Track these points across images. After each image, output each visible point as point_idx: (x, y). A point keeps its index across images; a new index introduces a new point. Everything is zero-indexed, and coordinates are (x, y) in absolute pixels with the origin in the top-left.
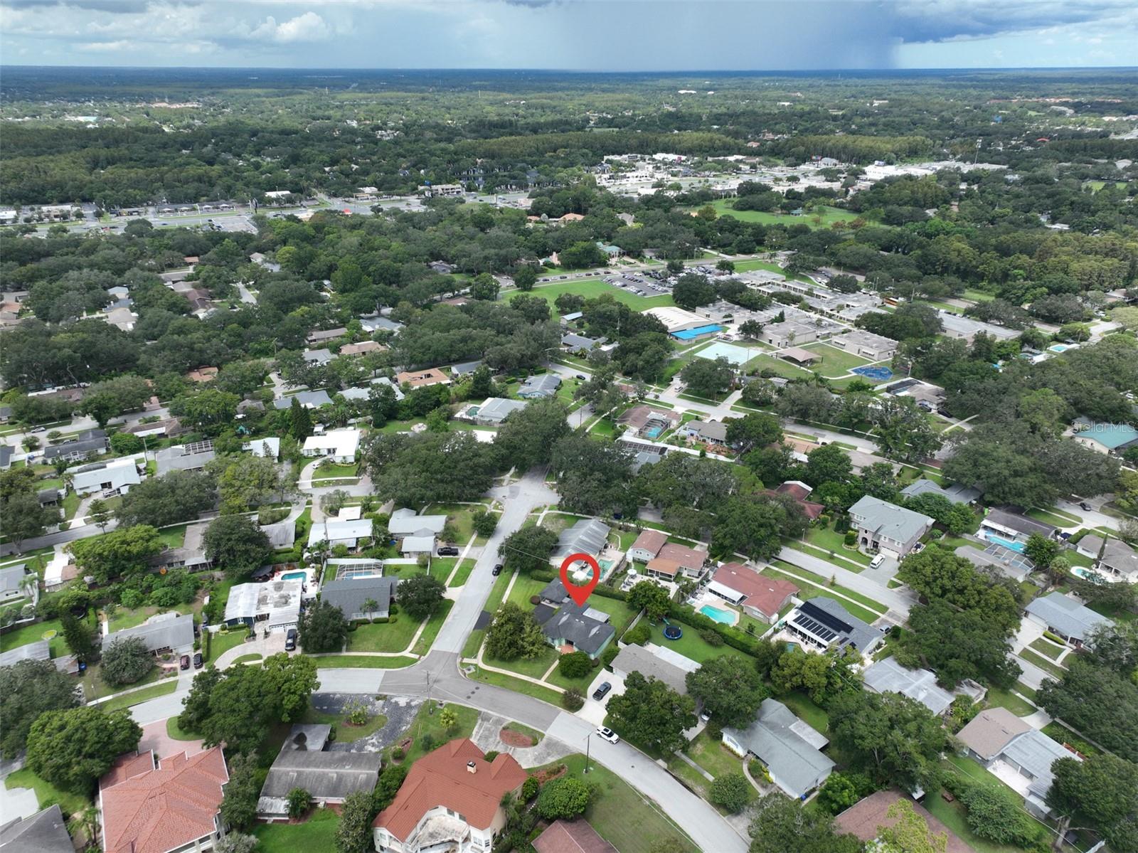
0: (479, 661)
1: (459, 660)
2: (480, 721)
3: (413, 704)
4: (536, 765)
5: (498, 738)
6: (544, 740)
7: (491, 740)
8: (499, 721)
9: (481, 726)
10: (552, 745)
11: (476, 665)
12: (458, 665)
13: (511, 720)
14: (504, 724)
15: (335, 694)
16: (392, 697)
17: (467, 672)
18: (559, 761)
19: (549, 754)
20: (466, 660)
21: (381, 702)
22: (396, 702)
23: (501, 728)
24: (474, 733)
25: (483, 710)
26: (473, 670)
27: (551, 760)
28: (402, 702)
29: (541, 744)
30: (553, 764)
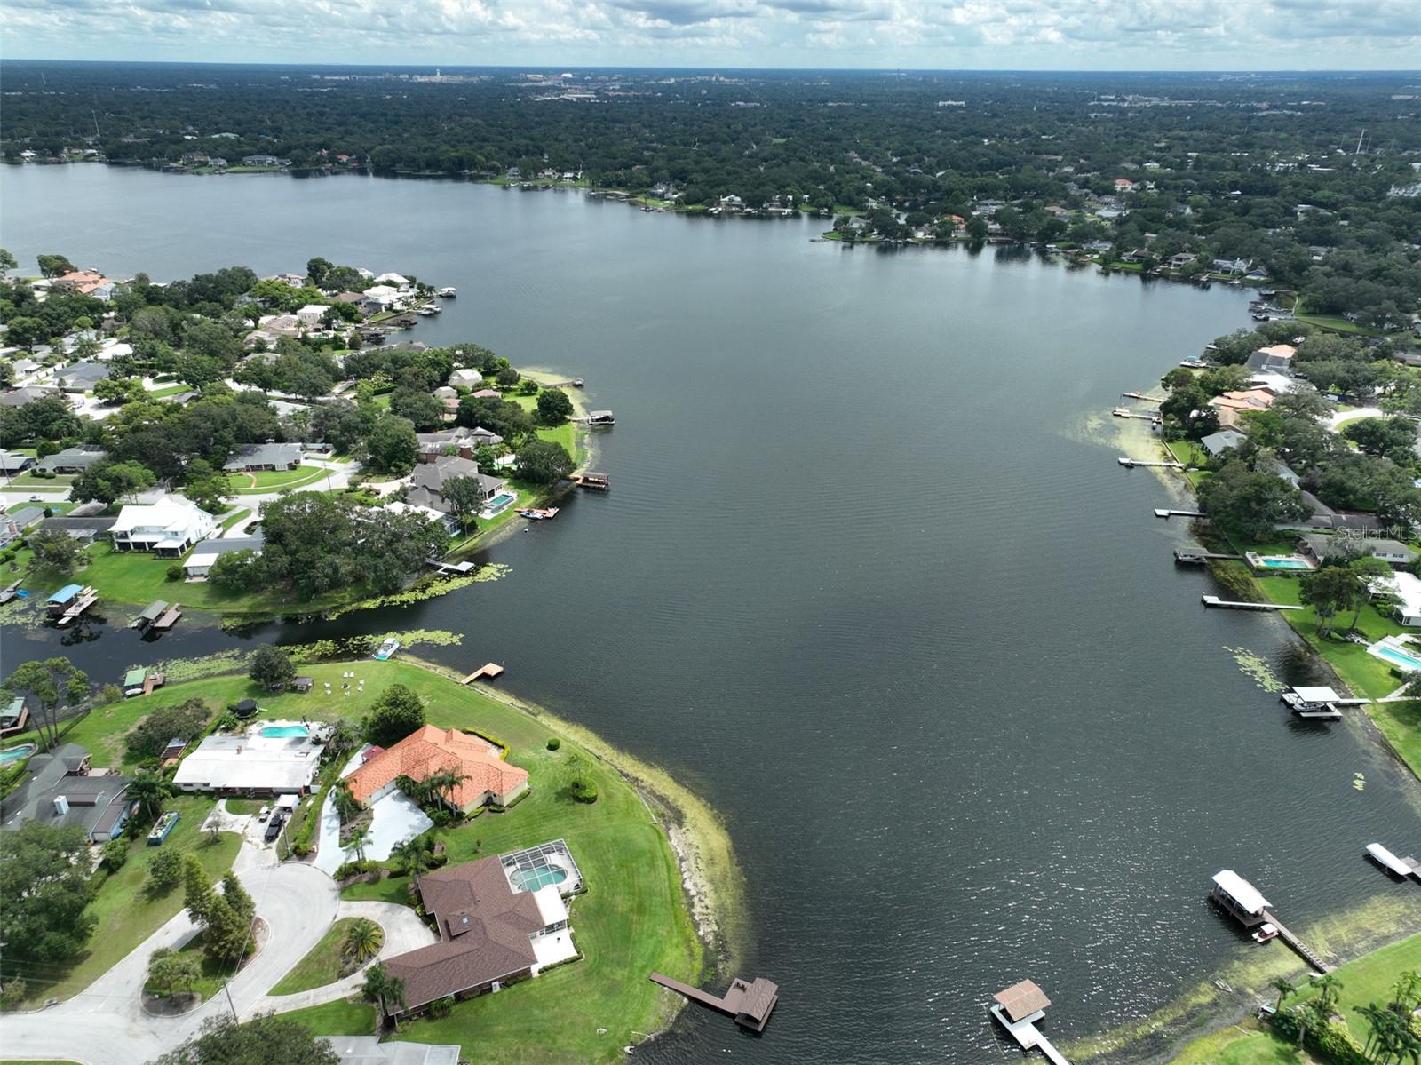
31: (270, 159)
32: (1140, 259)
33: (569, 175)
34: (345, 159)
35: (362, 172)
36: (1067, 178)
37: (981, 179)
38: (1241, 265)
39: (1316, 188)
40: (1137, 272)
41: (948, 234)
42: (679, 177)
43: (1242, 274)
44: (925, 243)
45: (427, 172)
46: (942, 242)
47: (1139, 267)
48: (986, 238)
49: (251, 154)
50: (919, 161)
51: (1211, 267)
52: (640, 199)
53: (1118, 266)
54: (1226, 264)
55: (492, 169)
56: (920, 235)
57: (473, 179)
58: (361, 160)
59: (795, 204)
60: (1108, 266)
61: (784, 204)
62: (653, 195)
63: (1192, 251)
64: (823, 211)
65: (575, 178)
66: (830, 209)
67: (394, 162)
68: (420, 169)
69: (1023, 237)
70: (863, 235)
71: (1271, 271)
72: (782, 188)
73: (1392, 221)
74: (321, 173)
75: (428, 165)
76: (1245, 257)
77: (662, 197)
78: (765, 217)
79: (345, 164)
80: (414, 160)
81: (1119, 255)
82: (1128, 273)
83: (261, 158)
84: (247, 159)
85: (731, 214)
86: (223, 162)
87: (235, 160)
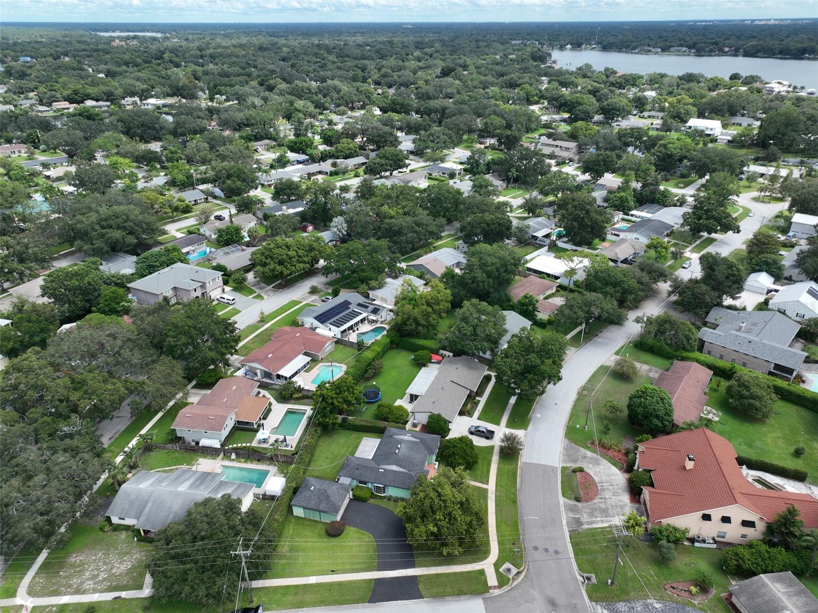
0: (487, 565)
1: (497, 592)
2: (585, 527)
4: (603, 461)
5: (596, 501)
7: (603, 506)
8: (572, 509)
9: (592, 523)
10: (570, 458)
11: (497, 565)
12: (506, 588)
13: (562, 500)
14: (572, 502)
17: (514, 571)
18: (587, 448)
19: (585, 457)
23: (579, 504)
25: (566, 530)
26: (506, 566)
27: (589, 454)
29: (576, 466)
31: (684, 49)
34: (727, 49)
49: (673, 46)
58: (737, 49)
67: (758, 51)
74: (710, 55)
75: (781, 52)
79: (727, 52)
80: (772, 50)
83: (680, 48)
84: (672, 49)
86: (659, 50)
87: (665, 49)
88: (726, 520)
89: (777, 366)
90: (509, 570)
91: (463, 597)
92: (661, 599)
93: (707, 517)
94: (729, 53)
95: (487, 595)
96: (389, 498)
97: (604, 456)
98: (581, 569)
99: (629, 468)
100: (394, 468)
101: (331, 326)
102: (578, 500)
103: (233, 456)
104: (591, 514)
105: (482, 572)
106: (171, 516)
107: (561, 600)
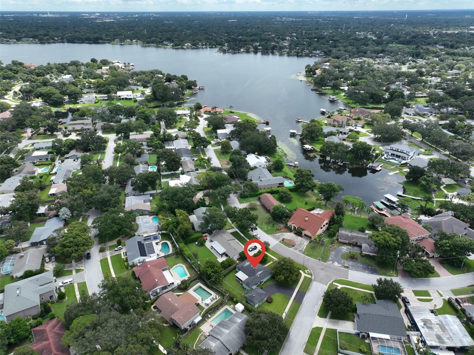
0: (304, 275)
2: (303, 250)
3: (331, 262)
4: (284, 233)
5: (296, 243)
6: (279, 240)
7: (299, 243)
8: (296, 249)
9: (303, 248)
10: (277, 238)
11: (305, 273)
12: (313, 275)
13: (291, 249)
14: (293, 248)
15: (368, 273)
16: (341, 267)
17: (309, 271)
18: (276, 233)
19: (279, 236)
20: (310, 276)
21: (346, 265)
22: (339, 264)
23: (295, 247)
24: (305, 247)
25: (302, 254)
26: (306, 271)
27: (279, 234)
28: (336, 264)
29: (281, 239)
30: (278, 233)
31: (31, 39)
32: (296, 52)
33: (134, 41)
34: (56, 39)
35: (63, 42)
36: (273, 37)
37: (252, 38)
38: (318, 52)
39: (334, 37)
40: (295, 55)
41: (249, 49)
42: (170, 40)
43: (318, 54)
44: (243, 52)
45: (87, 42)
46: (248, 52)
47: (296, 54)
48: (258, 50)
50: (233, 34)
51: (312, 53)
52: (160, 46)
53: (291, 54)
54: (315, 52)
55: (108, 40)
56: (242, 50)
57: (102, 43)
58: (62, 39)
59: (206, 45)
60: (289, 55)
61: (203, 45)
62: (164, 45)
63: (307, 50)
64: (214, 46)
65: (136, 42)
66: (215, 46)
67: (74, 39)
68: (83, 41)
69: (267, 49)
70: (228, 51)
71: (325, 52)
72: (200, 41)
73: (350, 43)
74: (49, 43)
75: (86, 40)
76: (319, 50)
77: (167, 45)
78: (198, 48)
79: (57, 40)
80: (81, 38)
81: (291, 52)
82: (293, 55)
83: (28, 39)
84: (24, 39)
85: (188, 48)
86: (15, 40)
87: (19, 39)
88: (324, 226)
89: (280, 184)
90: (308, 271)
91: (311, 284)
92: (332, 251)
93: (322, 228)
94: (59, 41)
95: (313, 280)
96: (265, 282)
97: (281, 232)
98: (316, 259)
99: (291, 231)
100: (260, 273)
101: (151, 255)
102: (293, 246)
103: (209, 316)
104: (301, 247)
105: (305, 277)
106: (237, 340)
107: (323, 267)
